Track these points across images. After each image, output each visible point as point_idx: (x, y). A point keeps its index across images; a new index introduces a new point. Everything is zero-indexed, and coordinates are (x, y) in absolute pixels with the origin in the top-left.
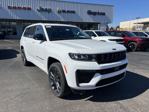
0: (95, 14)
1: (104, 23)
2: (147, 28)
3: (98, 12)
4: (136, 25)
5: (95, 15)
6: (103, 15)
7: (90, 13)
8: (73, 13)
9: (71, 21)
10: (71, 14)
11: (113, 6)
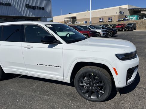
0: (34, 8)
1: (45, 17)
2: (76, 22)
3: (37, 6)
4: (69, 19)
5: (34, 10)
6: (42, 10)
7: (28, 6)
8: (8, 5)
9: (7, 15)
10: (5, 6)
11: (51, 1)
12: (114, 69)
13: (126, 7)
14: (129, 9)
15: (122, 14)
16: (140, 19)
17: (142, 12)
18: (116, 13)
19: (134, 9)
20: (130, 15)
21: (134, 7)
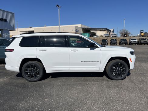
12: (130, 59)
13: (80, 26)
14: (82, 28)
15: (77, 32)
16: (91, 37)
17: (91, 31)
18: (73, 30)
19: (86, 28)
20: (84, 33)
21: (86, 27)
